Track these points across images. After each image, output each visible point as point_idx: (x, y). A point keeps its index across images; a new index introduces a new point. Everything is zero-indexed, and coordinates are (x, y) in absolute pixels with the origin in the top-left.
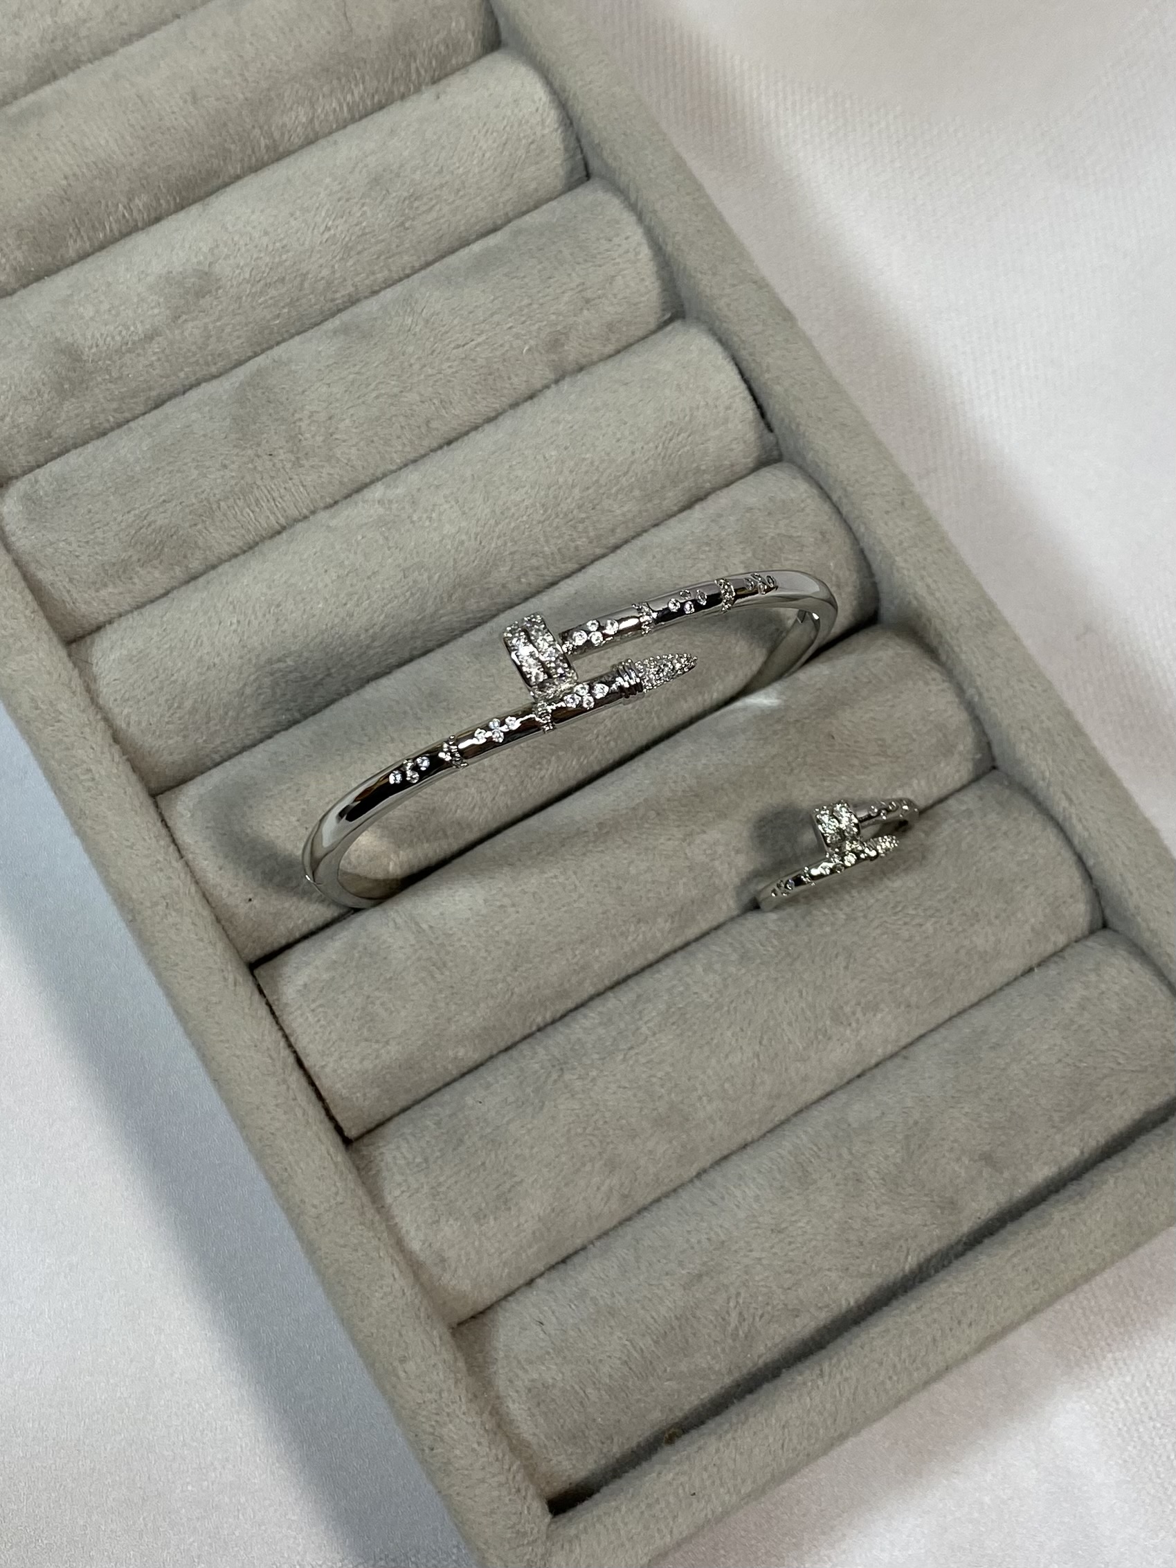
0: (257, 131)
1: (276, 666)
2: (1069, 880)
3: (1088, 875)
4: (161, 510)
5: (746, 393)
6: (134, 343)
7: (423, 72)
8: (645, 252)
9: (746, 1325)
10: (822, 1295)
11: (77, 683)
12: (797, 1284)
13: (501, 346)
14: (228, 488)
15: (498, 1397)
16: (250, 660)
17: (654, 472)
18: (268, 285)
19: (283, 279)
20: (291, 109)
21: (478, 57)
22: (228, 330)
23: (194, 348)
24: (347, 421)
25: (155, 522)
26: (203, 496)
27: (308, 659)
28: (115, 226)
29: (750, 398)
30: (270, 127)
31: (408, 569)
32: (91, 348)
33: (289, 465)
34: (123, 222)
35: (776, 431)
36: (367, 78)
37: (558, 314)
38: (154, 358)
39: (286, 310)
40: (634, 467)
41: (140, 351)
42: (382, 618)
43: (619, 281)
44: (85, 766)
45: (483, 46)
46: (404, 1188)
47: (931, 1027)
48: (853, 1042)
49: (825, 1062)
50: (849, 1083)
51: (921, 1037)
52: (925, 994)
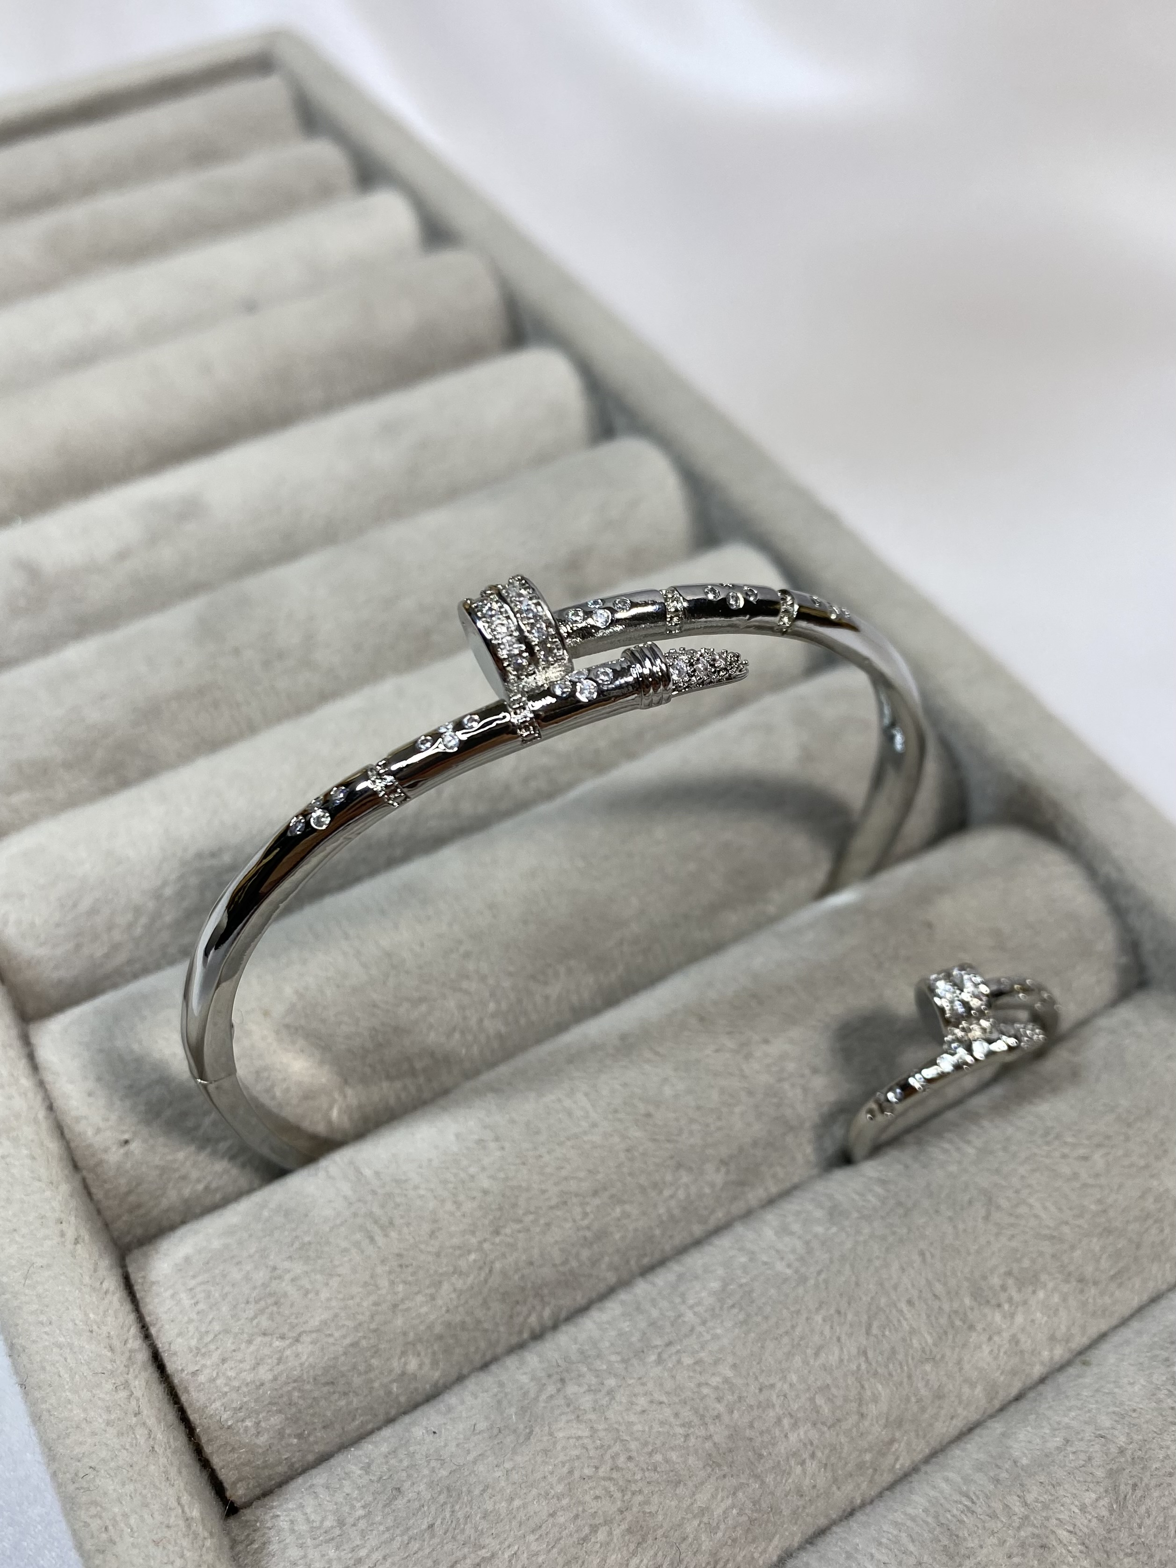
6: (103, 562)
8: (672, 479)
14: (181, 686)
16: (174, 853)
24: (330, 625)
26: (152, 692)
32: (54, 565)
37: (578, 533)
43: (644, 506)
47: (1114, 1321)
48: (1006, 1335)
49: (967, 1367)
50: (1002, 1409)
51: (1103, 1337)
52: (1103, 1261)
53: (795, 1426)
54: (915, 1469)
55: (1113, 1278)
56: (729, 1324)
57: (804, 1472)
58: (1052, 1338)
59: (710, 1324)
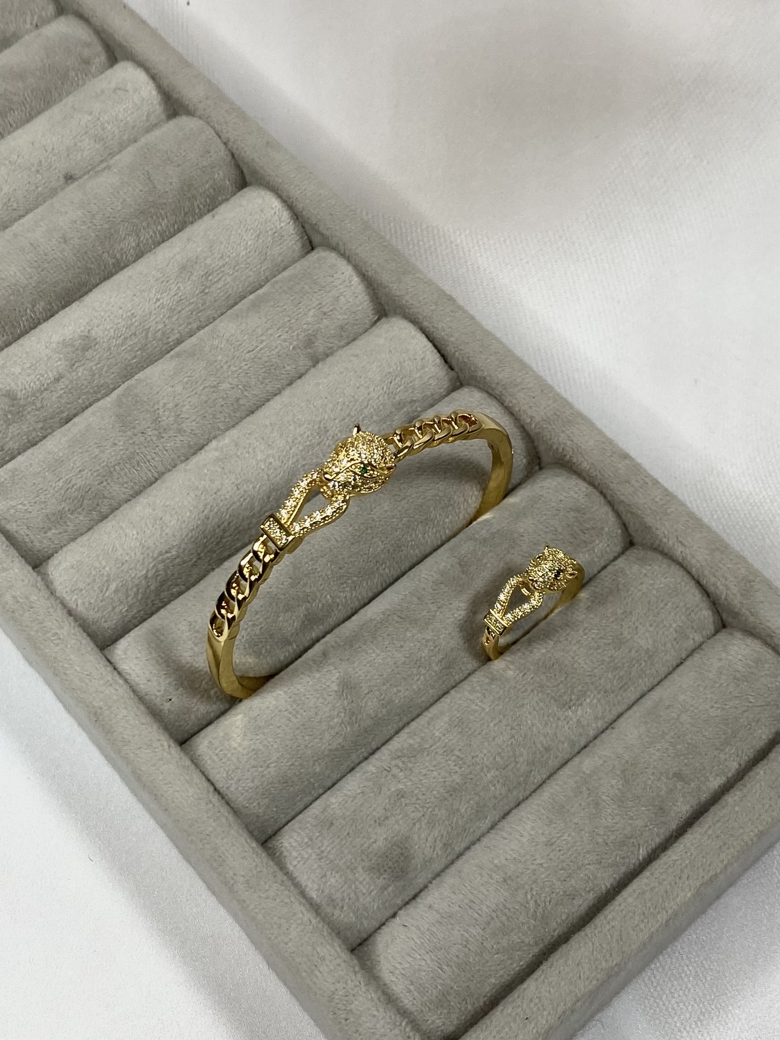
0: (106, 254)
1: (165, 557)
2: (693, 596)
3: (706, 592)
4: (79, 476)
5: (433, 348)
6: (48, 384)
7: (201, 207)
8: (356, 280)
9: (540, 909)
10: (587, 882)
11: (40, 584)
12: (570, 876)
13: (276, 347)
14: (119, 457)
15: (385, 985)
16: (148, 554)
17: (384, 405)
18: (126, 339)
19: (135, 334)
20: (124, 238)
21: (234, 194)
22: (105, 369)
23: (85, 383)
24: (187, 407)
25: (76, 484)
26: (105, 463)
27: (185, 549)
28: (25, 323)
29: (435, 351)
30: (113, 252)
31: (239, 484)
32: (22, 390)
33: (155, 438)
34: (31, 320)
35: (457, 369)
36: (169, 214)
37: (308, 324)
38: (62, 392)
39: (139, 353)
40: (371, 402)
41: (52, 389)
42: (228, 517)
43: (342, 299)
44: (53, 631)
45: (237, 187)
46: (299, 859)
47: (625, 707)
48: (575, 720)
49: (559, 736)
50: (578, 753)
51: (620, 716)
52: (615, 681)
53: (489, 771)
54: (544, 782)
55: (620, 688)
56: (455, 734)
57: (496, 788)
58: (596, 718)
59: (447, 735)
